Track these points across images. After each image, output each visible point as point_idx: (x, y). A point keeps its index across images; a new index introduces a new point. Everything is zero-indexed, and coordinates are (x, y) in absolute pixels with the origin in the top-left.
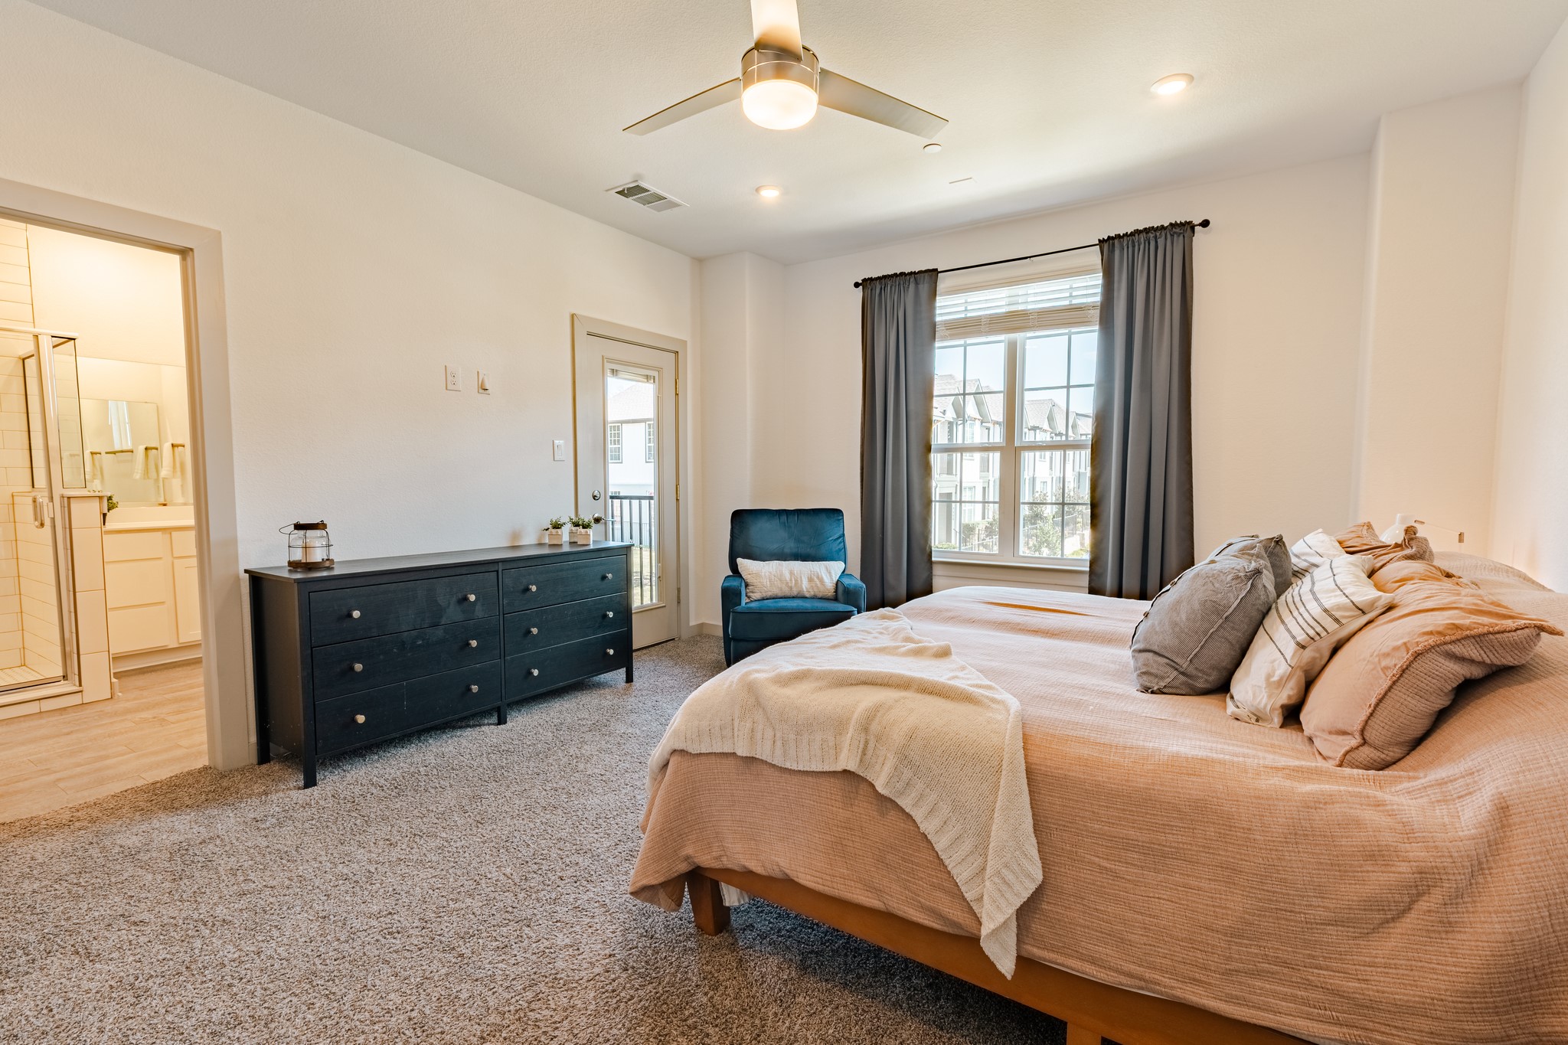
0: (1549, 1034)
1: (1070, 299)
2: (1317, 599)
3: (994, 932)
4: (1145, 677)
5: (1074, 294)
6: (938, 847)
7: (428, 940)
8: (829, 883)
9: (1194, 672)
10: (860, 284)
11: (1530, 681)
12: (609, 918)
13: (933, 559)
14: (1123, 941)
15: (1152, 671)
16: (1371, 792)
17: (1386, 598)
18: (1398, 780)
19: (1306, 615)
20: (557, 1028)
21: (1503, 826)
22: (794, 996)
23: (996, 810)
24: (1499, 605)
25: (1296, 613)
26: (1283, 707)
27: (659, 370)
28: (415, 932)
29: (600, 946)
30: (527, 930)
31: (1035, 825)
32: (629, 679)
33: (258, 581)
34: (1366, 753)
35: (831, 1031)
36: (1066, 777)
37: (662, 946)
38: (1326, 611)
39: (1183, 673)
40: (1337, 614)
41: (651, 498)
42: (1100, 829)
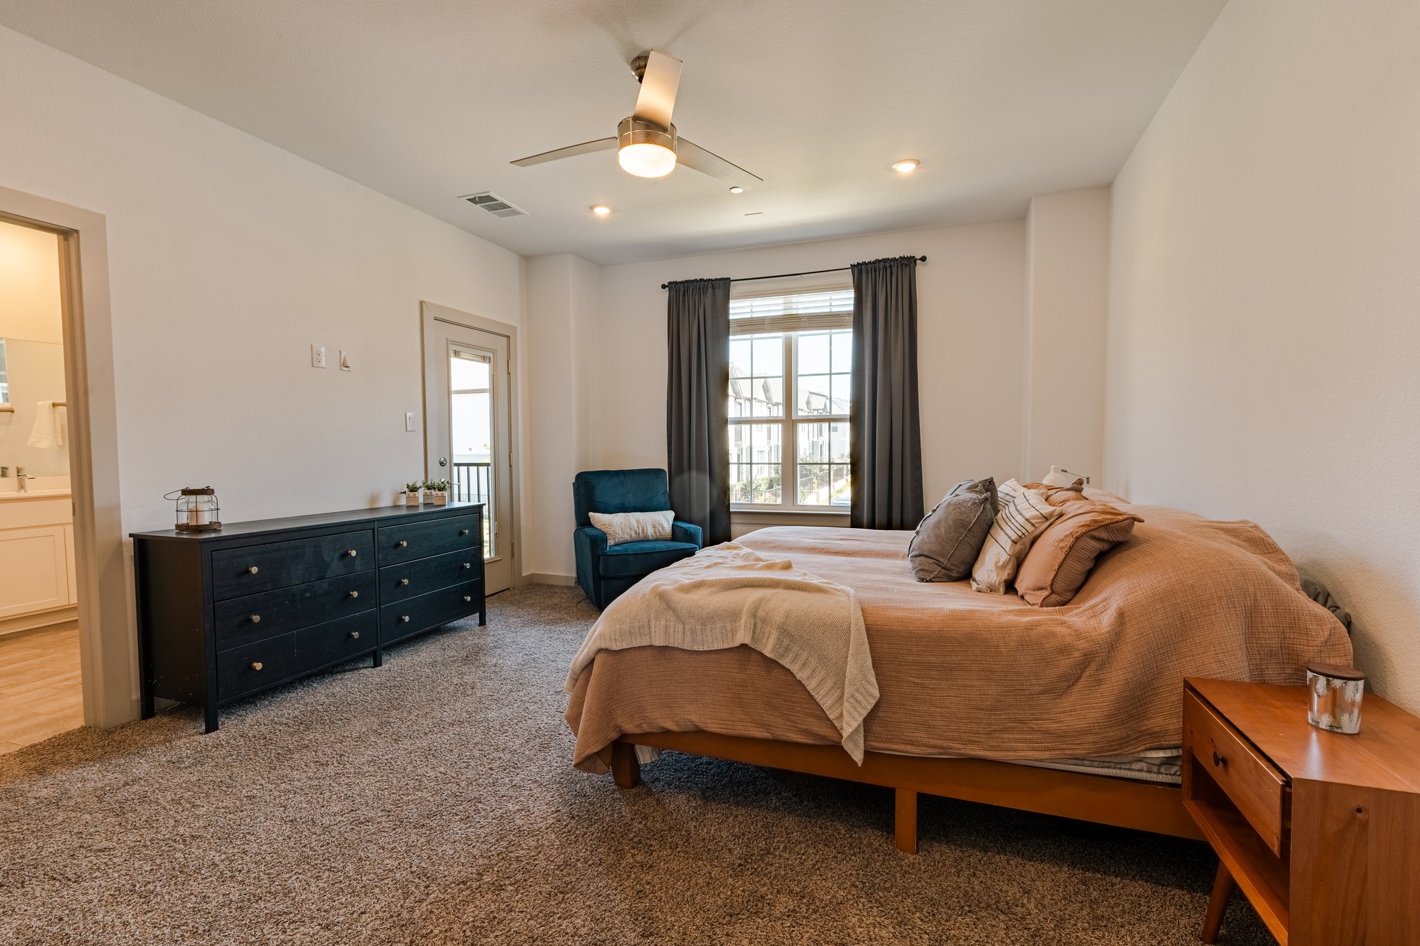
0: (1146, 730)
1: (830, 307)
2: (1021, 514)
3: (850, 736)
4: (921, 573)
5: (833, 304)
6: (809, 688)
7: (397, 823)
8: (732, 727)
9: (951, 567)
10: (667, 286)
11: (1130, 548)
12: (544, 789)
13: (731, 510)
14: (929, 726)
15: (925, 568)
16: (1058, 617)
17: (1058, 509)
18: (1071, 609)
19: (1016, 524)
20: (536, 859)
21: (1122, 624)
22: (704, 815)
23: (849, 656)
24: (1115, 509)
25: (1010, 523)
26: (1005, 581)
27: (494, 352)
28: (384, 819)
29: (545, 807)
30: (480, 805)
31: (873, 663)
32: (482, 622)
33: (143, 544)
34: (1055, 597)
35: (737, 830)
36: (891, 630)
37: (595, 799)
38: (1027, 520)
39: (944, 568)
40: (1033, 521)
41: (488, 465)
42: (912, 659)
